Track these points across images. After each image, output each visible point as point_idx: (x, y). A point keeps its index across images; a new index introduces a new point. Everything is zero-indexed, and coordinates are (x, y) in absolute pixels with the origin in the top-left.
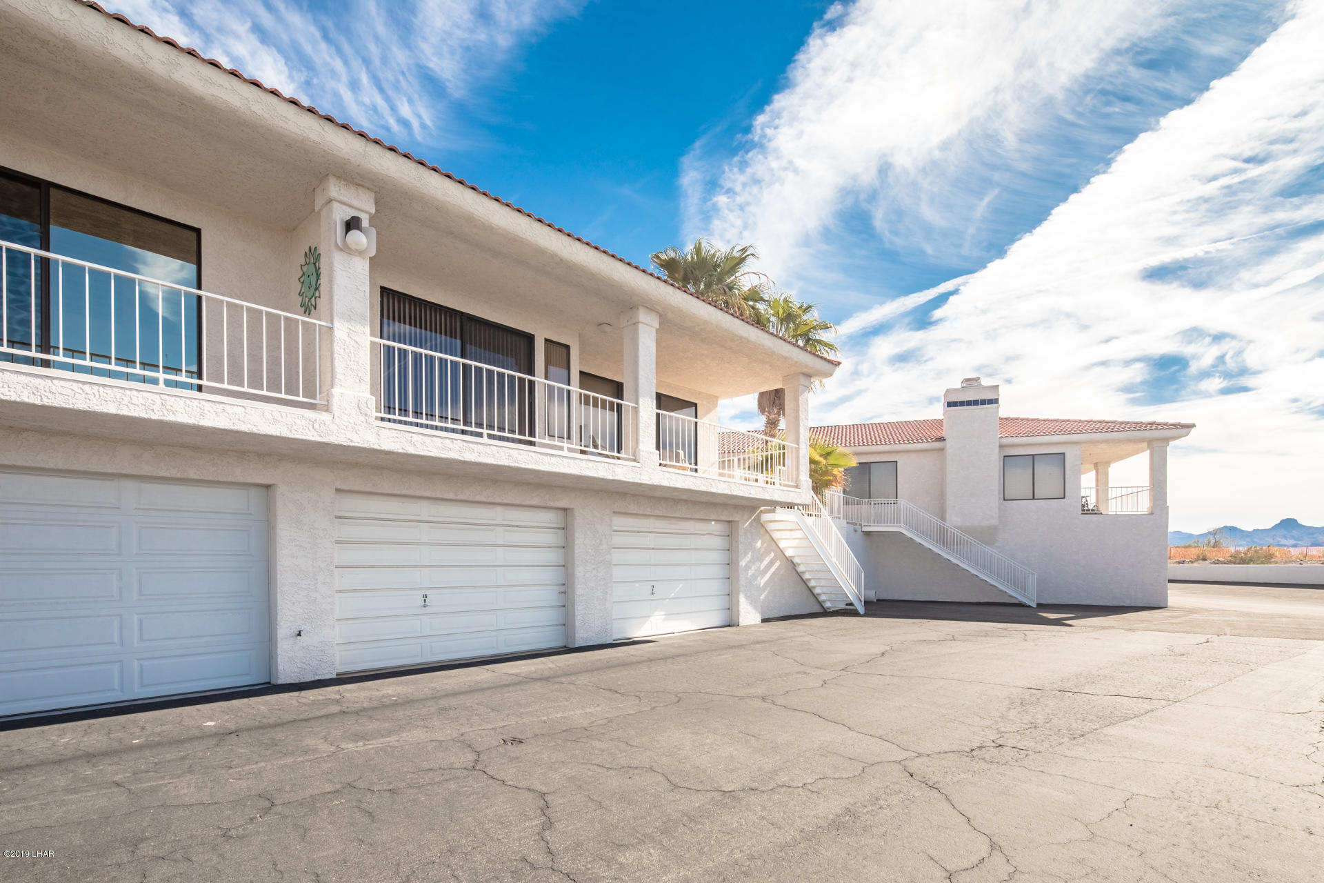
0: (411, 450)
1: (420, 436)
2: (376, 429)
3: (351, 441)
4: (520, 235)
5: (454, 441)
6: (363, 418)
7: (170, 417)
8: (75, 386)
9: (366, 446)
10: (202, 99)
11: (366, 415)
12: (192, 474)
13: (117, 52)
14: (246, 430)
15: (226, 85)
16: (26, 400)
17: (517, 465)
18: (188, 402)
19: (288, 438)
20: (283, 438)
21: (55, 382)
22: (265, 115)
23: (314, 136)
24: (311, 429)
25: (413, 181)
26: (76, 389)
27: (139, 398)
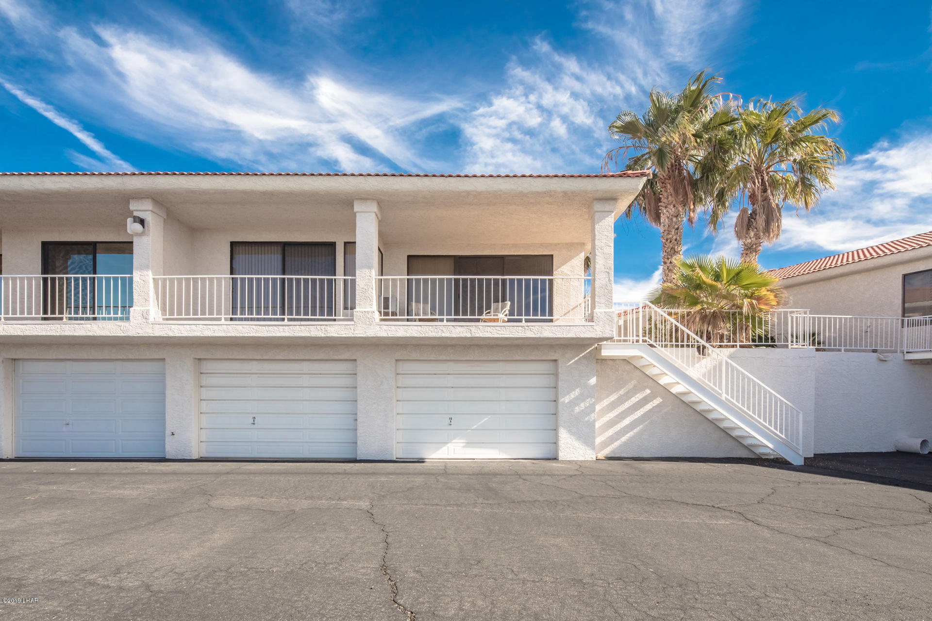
0: (171, 334)
1: (176, 325)
2: (151, 325)
3: (139, 334)
4: (223, 189)
5: (198, 326)
6: (144, 320)
7: (63, 334)
8: (33, 326)
9: (146, 335)
10: (58, 191)
11: (146, 319)
12: (130, 357)
13: (26, 187)
14: (91, 335)
15: (61, 181)
16: (19, 334)
17: (241, 335)
18: (70, 325)
19: (110, 336)
20: (107, 336)
21: (28, 326)
22: (79, 186)
23: (100, 186)
24: (119, 330)
25: (150, 186)
26: (34, 327)
27: (53, 327)
